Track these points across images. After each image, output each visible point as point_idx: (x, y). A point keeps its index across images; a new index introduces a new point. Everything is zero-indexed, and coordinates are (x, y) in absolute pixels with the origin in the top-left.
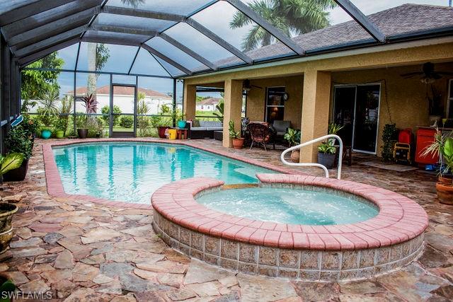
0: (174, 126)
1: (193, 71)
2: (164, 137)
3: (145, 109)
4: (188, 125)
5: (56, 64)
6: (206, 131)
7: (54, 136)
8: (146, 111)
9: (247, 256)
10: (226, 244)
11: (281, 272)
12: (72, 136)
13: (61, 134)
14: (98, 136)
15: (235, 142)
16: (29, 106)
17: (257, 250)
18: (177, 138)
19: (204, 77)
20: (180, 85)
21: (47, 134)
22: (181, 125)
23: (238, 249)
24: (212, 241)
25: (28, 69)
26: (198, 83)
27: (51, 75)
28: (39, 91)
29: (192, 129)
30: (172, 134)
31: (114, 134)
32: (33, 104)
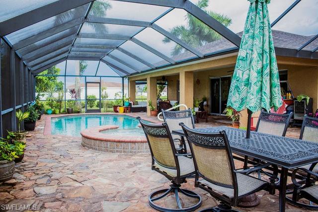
0: (124, 105)
1: (130, 73)
2: (117, 112)
3: (106, 96)
4: (130, 104)
5: (56, 72)
6: (141, 107)
7: (54, 113)
8: (107, 97)
9: (106, 146)
10: (99, 142)
11: (117, 151)
12: (64, 112)
13: (57, 111)
14: (78, 112)
15: (153, 112)
16: (40, 97)
17: (109, 143)
18: (124, 112)
19: (138, 76)
20: (126, 81)
21: (50, 112)
22: (126, 104)
23: (103, 144)
24: (95, 141)
25: (40, 76)
26: (136, 79)
27: (53, 78)
28: (46, 87)
29: (133, 106)
30: (121, 110)
31: (88, 111)
32: (43, 95)
